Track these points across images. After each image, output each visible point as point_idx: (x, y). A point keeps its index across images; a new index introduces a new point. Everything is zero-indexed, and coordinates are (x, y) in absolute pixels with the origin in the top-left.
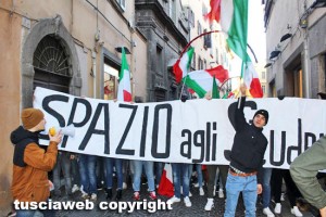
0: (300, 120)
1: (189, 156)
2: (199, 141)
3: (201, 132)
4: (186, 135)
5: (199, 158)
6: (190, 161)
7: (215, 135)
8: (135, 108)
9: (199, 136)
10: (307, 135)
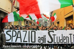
0: (62, 34)
1: (40, 42)
2: (42, 39)
3: (43, 37)
4: (39, 38)
5: (42, 42)
6: (40, 43)
7: (45, 38)
8: (26, 31)
9: (42, 38)
10: (64, 37)
